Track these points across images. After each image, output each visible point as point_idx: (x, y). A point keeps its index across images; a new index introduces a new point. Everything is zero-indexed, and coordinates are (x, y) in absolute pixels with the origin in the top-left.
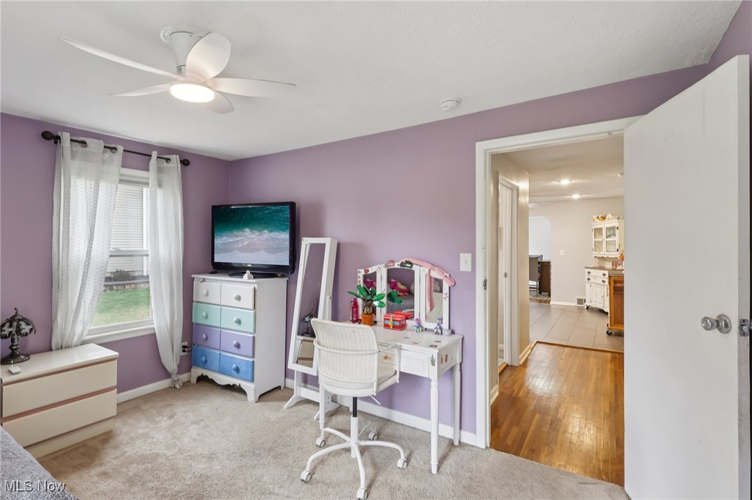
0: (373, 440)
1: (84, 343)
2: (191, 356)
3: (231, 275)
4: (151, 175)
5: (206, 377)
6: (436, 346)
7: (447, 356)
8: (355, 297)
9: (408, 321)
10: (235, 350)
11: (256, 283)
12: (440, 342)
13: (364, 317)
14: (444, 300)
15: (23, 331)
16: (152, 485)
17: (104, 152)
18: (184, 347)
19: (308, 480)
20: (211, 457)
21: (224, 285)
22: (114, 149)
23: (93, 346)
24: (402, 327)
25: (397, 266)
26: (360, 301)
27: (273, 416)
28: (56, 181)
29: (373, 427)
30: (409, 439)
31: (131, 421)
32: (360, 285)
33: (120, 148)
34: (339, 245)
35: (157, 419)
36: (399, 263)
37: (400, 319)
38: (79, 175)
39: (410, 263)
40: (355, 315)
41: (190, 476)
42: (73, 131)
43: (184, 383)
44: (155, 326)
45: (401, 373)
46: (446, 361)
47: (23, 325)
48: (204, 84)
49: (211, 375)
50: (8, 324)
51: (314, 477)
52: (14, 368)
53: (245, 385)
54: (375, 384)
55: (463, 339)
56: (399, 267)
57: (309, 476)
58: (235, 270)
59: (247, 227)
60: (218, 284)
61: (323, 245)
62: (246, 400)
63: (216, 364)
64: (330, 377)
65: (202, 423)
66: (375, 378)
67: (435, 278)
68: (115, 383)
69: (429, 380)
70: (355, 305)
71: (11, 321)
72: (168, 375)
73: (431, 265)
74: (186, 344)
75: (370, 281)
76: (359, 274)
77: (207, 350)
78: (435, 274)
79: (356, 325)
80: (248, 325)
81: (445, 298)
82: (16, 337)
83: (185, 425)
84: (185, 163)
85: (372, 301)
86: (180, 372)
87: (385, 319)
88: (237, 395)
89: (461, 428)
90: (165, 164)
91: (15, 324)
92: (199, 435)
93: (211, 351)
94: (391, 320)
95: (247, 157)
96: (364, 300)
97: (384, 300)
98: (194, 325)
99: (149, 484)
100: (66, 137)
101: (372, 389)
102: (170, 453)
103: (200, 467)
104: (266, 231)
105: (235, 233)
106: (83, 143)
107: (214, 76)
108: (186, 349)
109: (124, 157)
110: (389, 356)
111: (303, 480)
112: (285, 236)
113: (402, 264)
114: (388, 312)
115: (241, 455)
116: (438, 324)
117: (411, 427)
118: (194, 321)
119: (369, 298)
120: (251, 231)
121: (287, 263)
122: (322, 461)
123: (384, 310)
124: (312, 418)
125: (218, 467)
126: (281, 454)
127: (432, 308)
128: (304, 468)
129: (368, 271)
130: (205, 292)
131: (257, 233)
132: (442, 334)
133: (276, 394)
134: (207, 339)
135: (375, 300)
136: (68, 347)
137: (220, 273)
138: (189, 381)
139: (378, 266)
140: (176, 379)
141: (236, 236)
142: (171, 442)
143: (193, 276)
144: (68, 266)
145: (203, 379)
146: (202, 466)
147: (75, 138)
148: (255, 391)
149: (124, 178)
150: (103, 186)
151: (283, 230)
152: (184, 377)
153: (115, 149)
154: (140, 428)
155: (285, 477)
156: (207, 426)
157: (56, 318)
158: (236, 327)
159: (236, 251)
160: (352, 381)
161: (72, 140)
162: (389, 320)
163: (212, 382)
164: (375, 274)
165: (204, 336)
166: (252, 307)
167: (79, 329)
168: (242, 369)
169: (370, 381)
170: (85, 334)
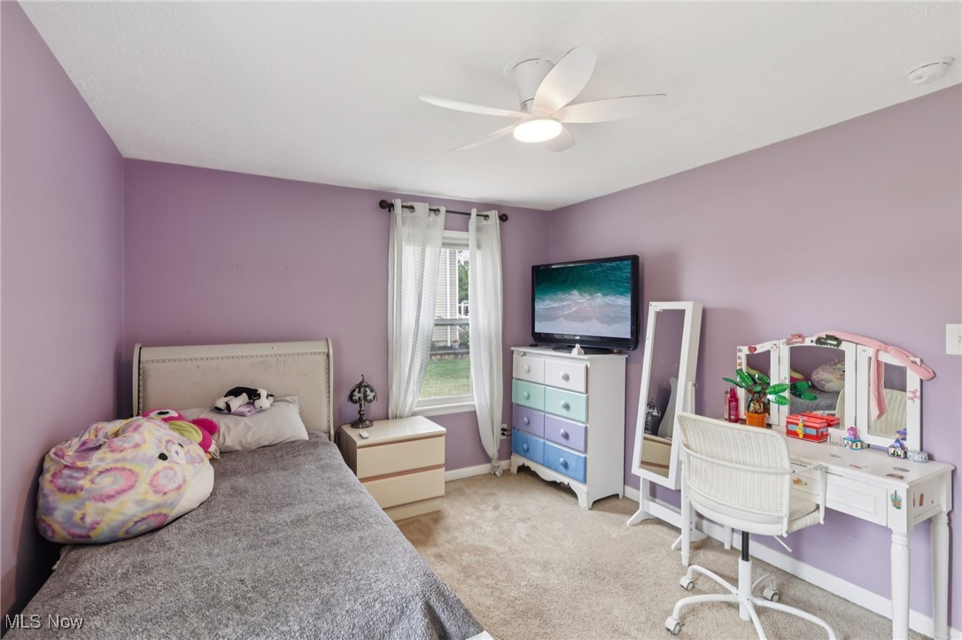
0: (772, 600)
1: (414, 414)
2: (511, 440)
3: (555, 349)
4: (471, 236)
5: (528, 468)
6: (901, 478)
7: (922, 496)
8: (733, 385)
9: (831, 430)
10: (563, 441)
11: (588, 360)
12: (908, 471)
13: (750, 417)
14: (909, 402)
15: (368, 398)
16: (488, 582)
17: (429, 215)
18: (503, 430)
19: (676, 631)
20: (545, 566)
21: (548, 360)
22: (436, 211)
23: (421, 418)
24: (821, 437)
25: (808, 343)
26: (741, 393)
27: (614, 533)
28: (390, 250)
29: (772, 580)
30: (838, 615)
31: (457, 504)
32: (741, 370)
33: (443, 209)
34: (704, 312)
35: (482, 507)
36: (815, 339)
37: (817, 426)
38: (408, 242)
39: (836, 339)
40: (732, 412)
41: (525, 583)
42: (404, 197)
43: (504, 471)
44: (476, 403)
45: (826, 509)
46: (921, 504)
47: (369, 392)
48: (551, 117)
49: (534, 467)
50: (357, 390)
51: (684, 629)
52: (364, 433)
53: (575, 485)
54: (785, 521)
55: (954, 472)
56: (814, 344)
57: (678, 627)
58: (560, 343)
59: (575, 288)
60: (541, 360)
61: (681, 313)
62: (577, 504)
63: (539, 455)
64: (707, 496)
65: (530, 523)
66: (785, 511)
67: (886, 365)
68: (442, 461)
69: (888, 531)
70: (734, 398)
71: (359, 386)
72: (488, 459)
73: (879, 343)
74: (505, 426)
75: (760, 363)
76: (739, 354)
77: (529, 436)
78: (888, 358)
79: (738, 426)
80: (578, 412)
81: (912, 399)
82: (363, 402)
83: (512, 520)
84: (503, 218)
85: (765, 394)
86: (500, 458)
87: (788, 422)
88: (565, 495)
89: (950, 623)
90: (484, 222)
91: (362, 390)
92: (528, 536)
93: (534, 438)
94: (801, 425)
95: (574, 203)
96: (749, 391)
97: (786, 394)
98: (514, 406)
99: (483, 580)
100: (398, 203)
101: (779, 526)
102: (501, 549)
103: (536, 575)
104: (599, 294)
105: (561, 295)
106: (412, 208)
107: (564, 104)
108: (505, 433)
109: (446, 216)
110: (804, 480)
111: (668, 630)
112: (625, 302)
113: (819, 341)
114: (792, 412)
115: (581, 573)
116: (897, 441)
117: (841, 598)
118: (513, 400)
119: (758, 388)
120: (580, 294)
121: (628, 336)
122: (692, 610)
123: (785, 409)
124: (669, 546)
125: (556, 581)
126: (631, 585)
127: (882, 411)
128: (669, 613)
129: (755, 349)
130: (526, 368)
131: (588, 297)
132: (905, 457)
133: (613, 503)
134: (528, 423)
135: (770, 393)
136: (401, 417)
137: (541, 346)
138: (509, 470)
139: (774, 342)
140: (496, 465)
141: (562, 301)
142: (499, 537)
143: (512, 348)
144: (401, 334)
145: (524, 470)
146: (537, 575)
147: (405, 204)
148: (588, 494)
149: (445, 241)
150: (428, 250)
151: (622, 294)
152: (504, 464)
153: (438, 210)
154: (466, 514)
155: (643, 618)
156: (534, 527)
157: (392, 387)
158: (564, 412)
159: (562, 319)
160: (746, 509)
161: (403, 207)
162: (797, 424)
163: (534, 475)
164: (768, 353)
165: (526, 419)
166: (583, 390)
167: (409, 399)
168: (572, 465)
169: (777, 514)
170: (414, 405)
